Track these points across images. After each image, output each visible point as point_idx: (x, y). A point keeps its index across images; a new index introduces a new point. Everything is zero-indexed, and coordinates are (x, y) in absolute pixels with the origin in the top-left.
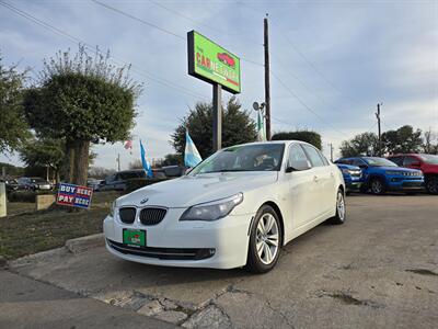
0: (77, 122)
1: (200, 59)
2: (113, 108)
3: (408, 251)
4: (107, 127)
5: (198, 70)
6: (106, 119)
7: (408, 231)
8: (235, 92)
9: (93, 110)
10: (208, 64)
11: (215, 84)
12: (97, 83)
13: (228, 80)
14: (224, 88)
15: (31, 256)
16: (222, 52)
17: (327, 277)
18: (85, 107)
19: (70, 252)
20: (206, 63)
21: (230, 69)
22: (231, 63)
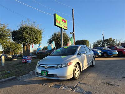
0: (28, 39)
1: (57, 21)
2: (37, 36)
3: (120, 73)
4: (36, 41)
5: (57, 24)
6: (35, 39)
7: (117, 67)
8: (66, 30)
9: (32, 36)
11: (61, 28)
12: (33, 29)
13: (64, 26)
14: (63, 29)
15: (22, 76)
16: (63, 19)
17: (102, 79)
18: (30, 36)
19: (31, 75)
20: (59, 22)
21: (65, 23)
22: (65, 22)
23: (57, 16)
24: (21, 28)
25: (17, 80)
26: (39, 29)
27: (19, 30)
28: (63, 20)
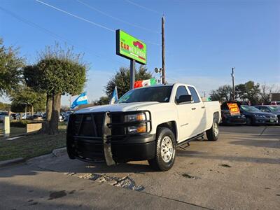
1: (123, 45)
5: (121, 52)
6: (71, 83)
9: (64, 78)
10: (128, 48)
12: (67, 64)
13: (139, 57)
14: (137, 61)
15: (36, 158)
16: (136, 40)
19: (55, 156)
20: (127, 48)
21: (141, 51)
22: (141, 47)
23: (123, 35)
24: (43, 61)
25: (26, 164)
26: (80, 62)
27: (39, 65)
28: (136, 44)
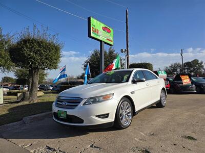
2: (50, 54)
4: (47, 63)
8: (111, 45)
11: (101, 41)
13: (107, 39)
16: (104, 26)
19: (24, 123)
22: (109, 31)
